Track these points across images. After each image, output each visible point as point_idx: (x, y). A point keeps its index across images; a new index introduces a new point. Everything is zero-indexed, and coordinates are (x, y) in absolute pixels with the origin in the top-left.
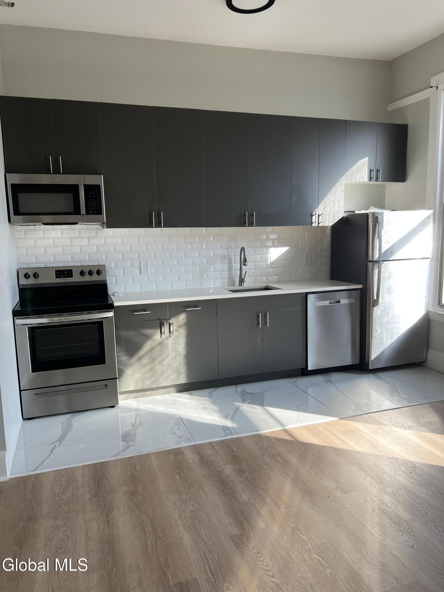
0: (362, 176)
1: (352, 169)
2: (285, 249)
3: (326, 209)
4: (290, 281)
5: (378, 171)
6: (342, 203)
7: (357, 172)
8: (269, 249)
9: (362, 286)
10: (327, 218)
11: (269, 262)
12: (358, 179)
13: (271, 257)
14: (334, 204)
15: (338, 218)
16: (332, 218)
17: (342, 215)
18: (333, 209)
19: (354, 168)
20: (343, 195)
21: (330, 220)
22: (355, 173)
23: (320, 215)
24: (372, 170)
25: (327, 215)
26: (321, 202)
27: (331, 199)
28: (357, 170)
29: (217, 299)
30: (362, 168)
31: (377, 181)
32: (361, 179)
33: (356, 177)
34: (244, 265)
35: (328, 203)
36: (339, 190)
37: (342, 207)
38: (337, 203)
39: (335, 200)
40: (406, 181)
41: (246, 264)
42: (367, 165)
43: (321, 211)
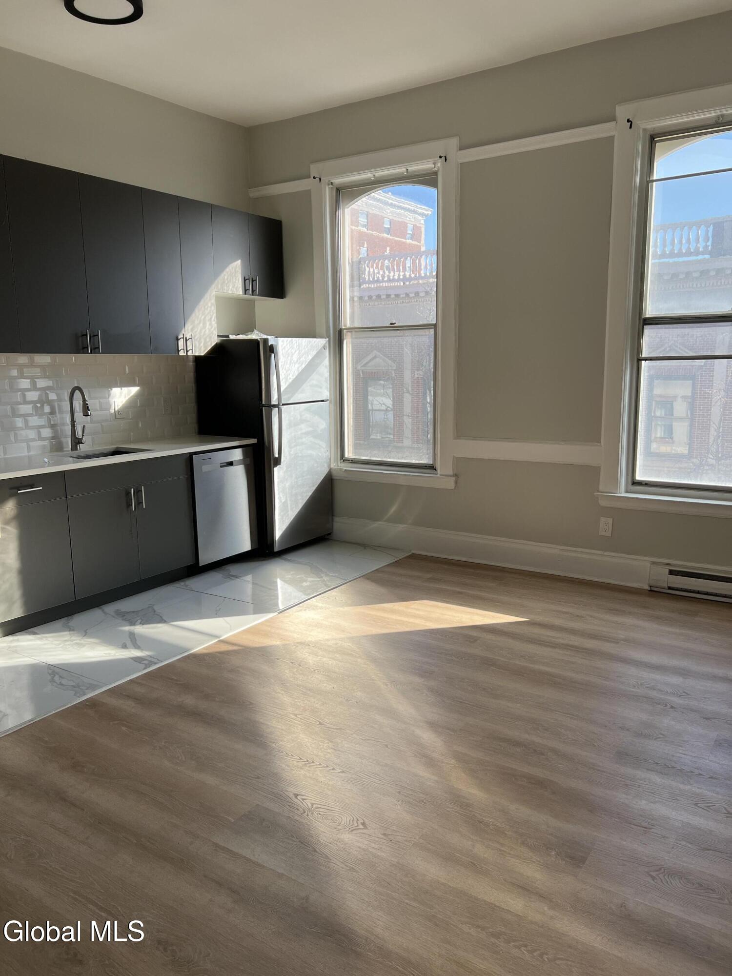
0: (235, 287)
1: (222, 275)
2: (134, 390)
3: (195, 331)
4: (161, 438)
5: (253, 281)
6: (213, 323)
7: (229, 279)
8: (111, 390)
9: (256, 439)
10: (198, 345)
11: (112, 411)
12: (231, 289)
13: (114, 402)
14: (204, 324)
15: (211, 344)
16: (204, 344)
17: (215, 340)
18: (203, 331)
19: (225, 275)
20: (215, 311)
21: (201, 347)
22: (226, 282)
23: (188, 339)
24: (246, 278)
25: (197, 339)
26: (187, 321)
27: (200, 316)
28: (229, 278)
29: (64, 471)
30: (235, 274)
31: (253, 295)
32: (235, 290)
33: (229, 286)
34: (85, 416)
35: (196, 322)
36: (210, 305)
37: (215, 329)
38: (208, 323)
39: (205, 318)
40: (285, 297)
41: (88, 413)
42: (240, 271)
43: (189, 333)
